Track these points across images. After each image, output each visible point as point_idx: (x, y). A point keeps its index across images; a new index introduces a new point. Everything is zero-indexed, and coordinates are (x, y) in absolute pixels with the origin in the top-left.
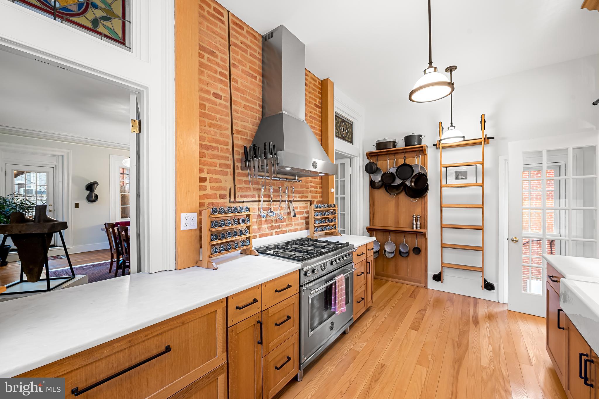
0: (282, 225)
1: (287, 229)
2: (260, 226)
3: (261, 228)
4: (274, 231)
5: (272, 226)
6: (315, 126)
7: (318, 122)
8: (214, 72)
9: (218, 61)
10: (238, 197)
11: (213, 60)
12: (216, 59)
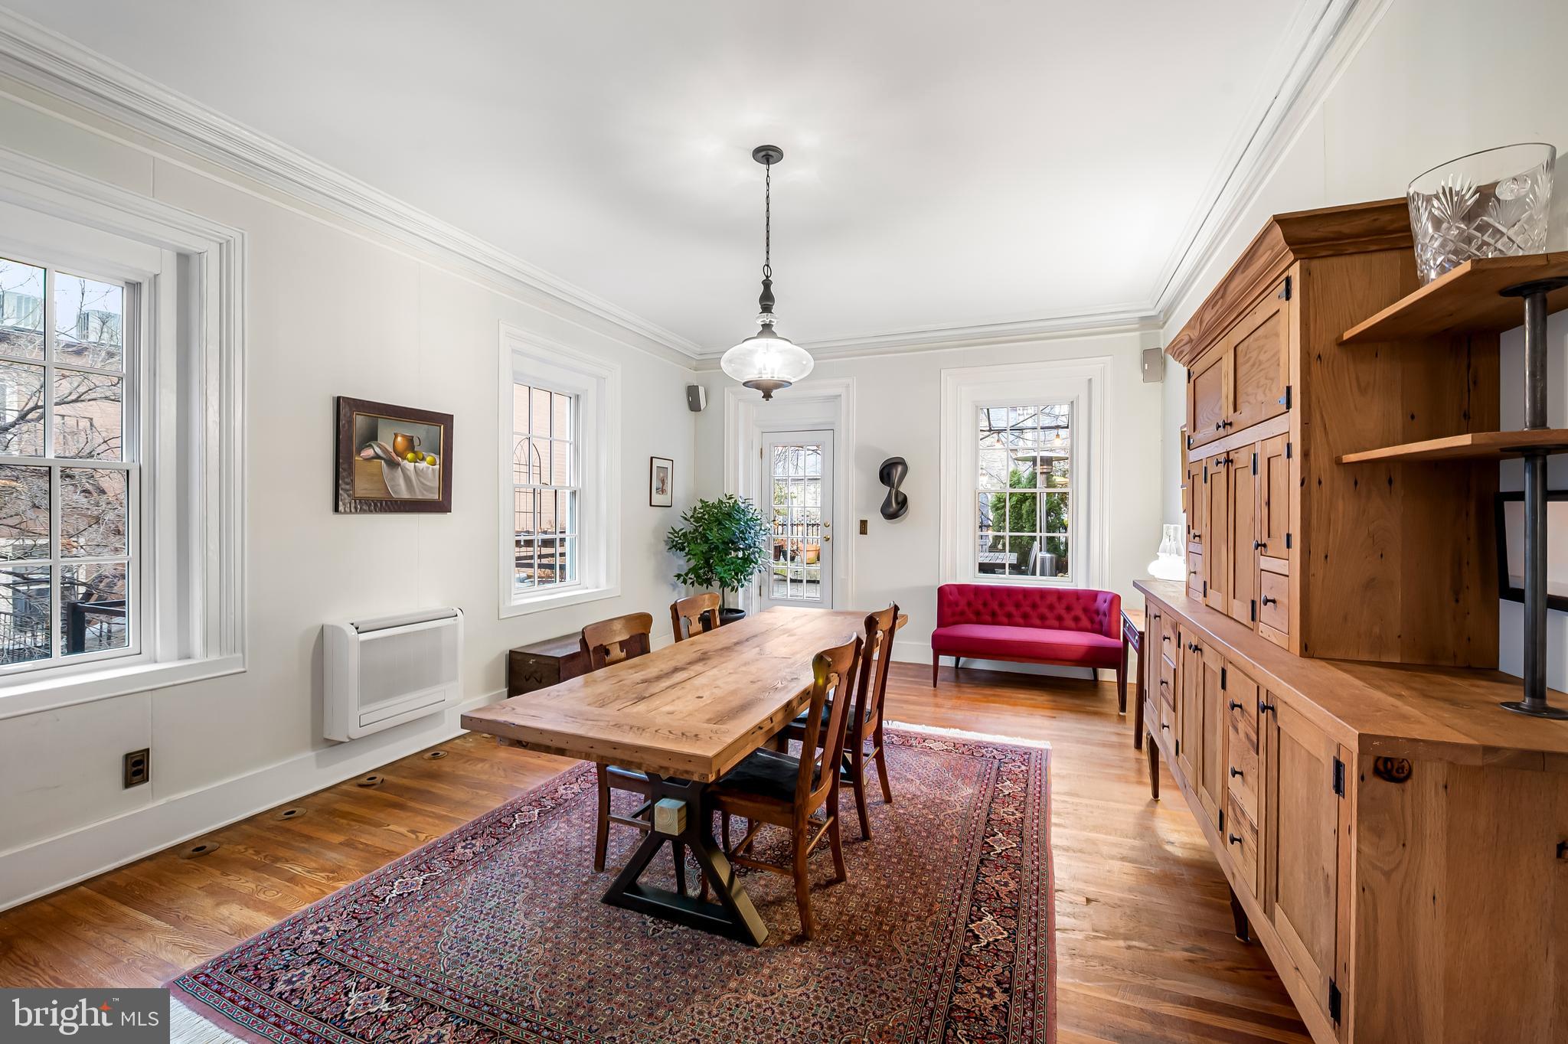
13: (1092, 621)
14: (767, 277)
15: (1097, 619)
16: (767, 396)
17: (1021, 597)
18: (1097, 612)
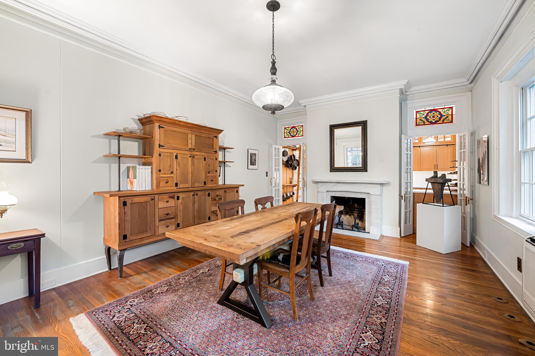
14: (273, 60)
16: (273, 113)
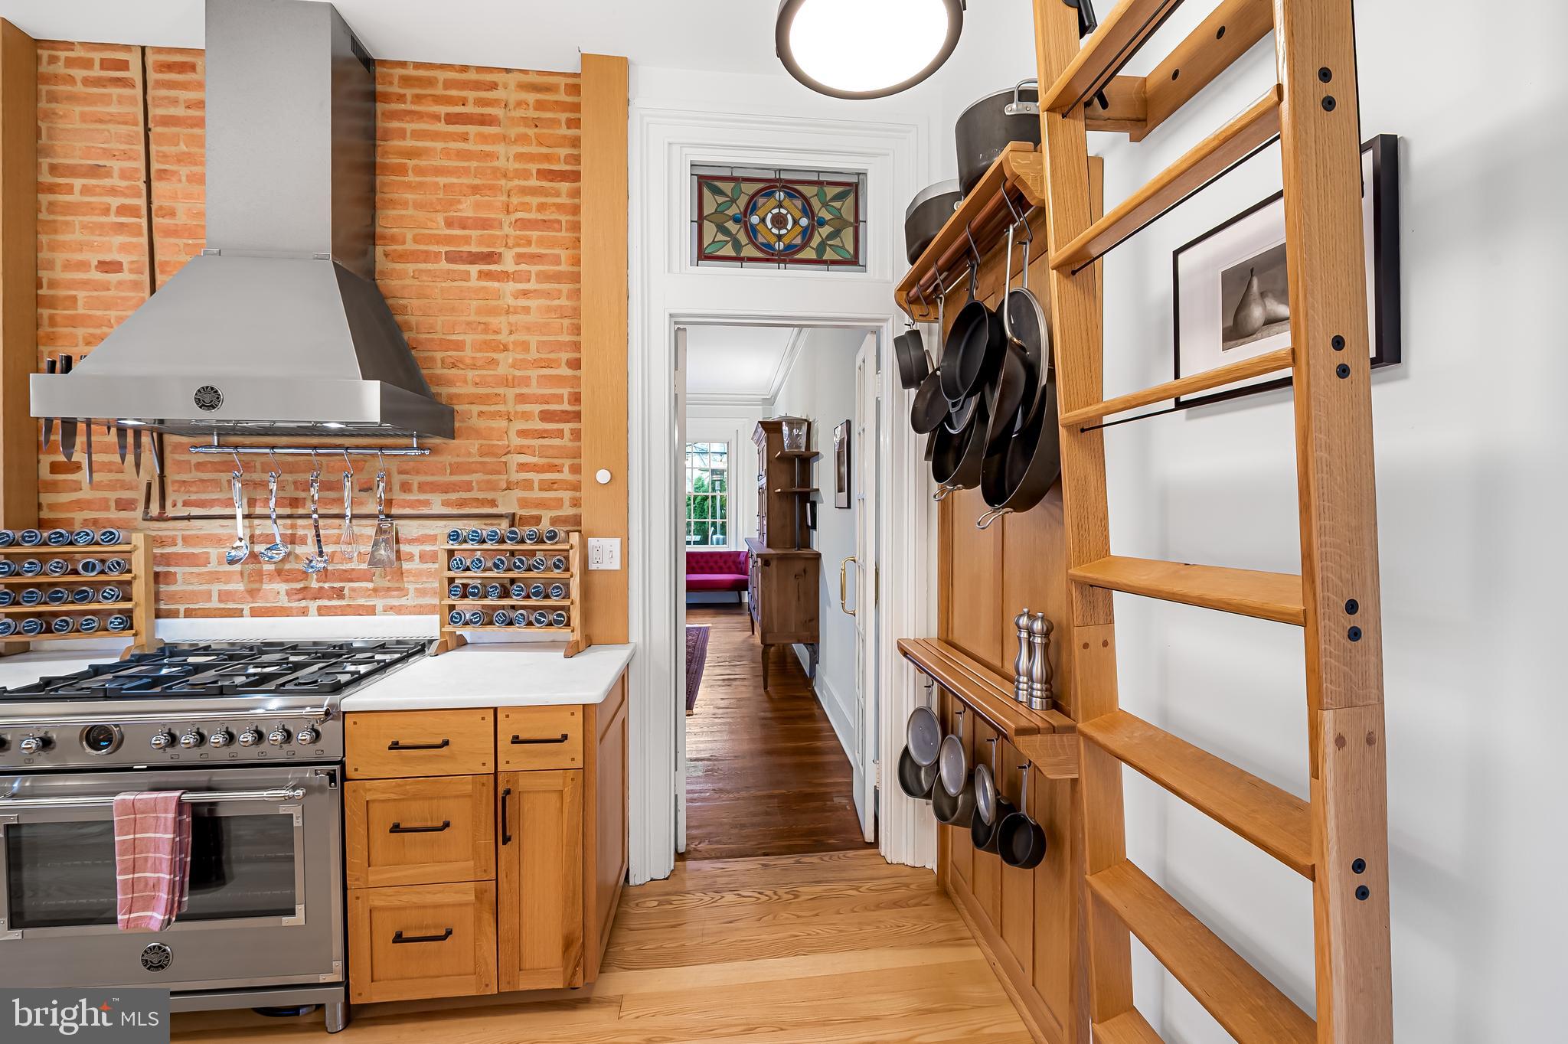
0: (353, 590)
1: (379, 603)
2: (255, 586)
3: (259, 590)
4: (313, 605)
5: (305, 588)
6: (543, 251)
7: (564, 234)
8: (98, 215)
9: (116, 181)
10: (174, 505)
11: (98, 186)
12: (106, 179)
13: (737, 568)
15: (740, 566)
17: (699, 557)
18: (740, 563)
